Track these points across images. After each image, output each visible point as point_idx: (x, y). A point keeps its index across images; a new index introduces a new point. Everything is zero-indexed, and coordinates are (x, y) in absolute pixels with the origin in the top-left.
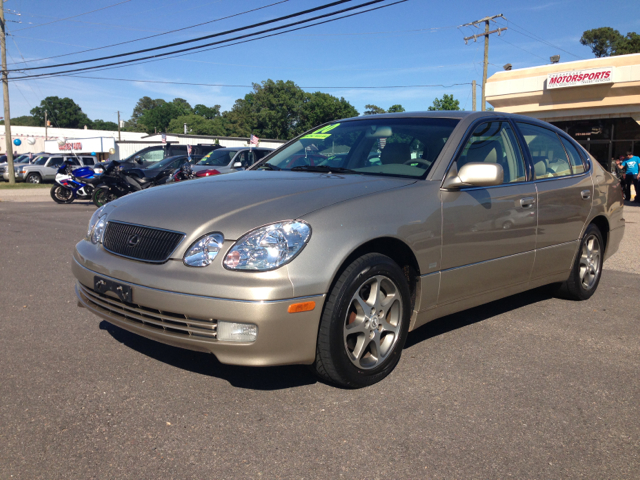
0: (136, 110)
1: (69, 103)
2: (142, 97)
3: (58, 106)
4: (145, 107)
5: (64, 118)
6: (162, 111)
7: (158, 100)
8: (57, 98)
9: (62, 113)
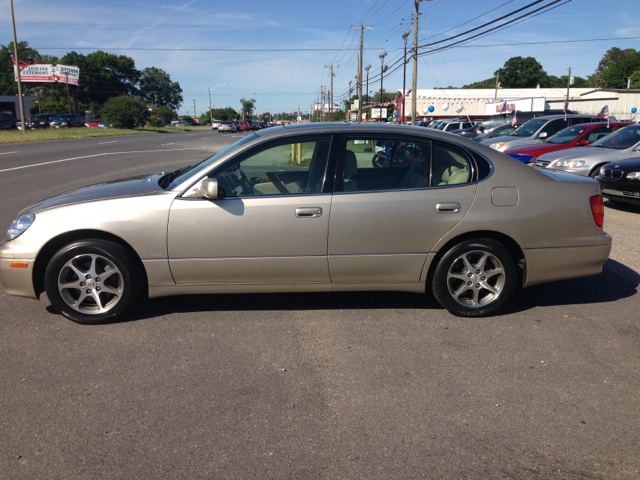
0: (602, 63)
1: (531, 62)
2: (610, 48)
3: (520, 66)
4: (612, 58)
5: (524, 77)
6: (629, 62)
7: (628, 50)
8: (520, 58)
9: (521, 73)
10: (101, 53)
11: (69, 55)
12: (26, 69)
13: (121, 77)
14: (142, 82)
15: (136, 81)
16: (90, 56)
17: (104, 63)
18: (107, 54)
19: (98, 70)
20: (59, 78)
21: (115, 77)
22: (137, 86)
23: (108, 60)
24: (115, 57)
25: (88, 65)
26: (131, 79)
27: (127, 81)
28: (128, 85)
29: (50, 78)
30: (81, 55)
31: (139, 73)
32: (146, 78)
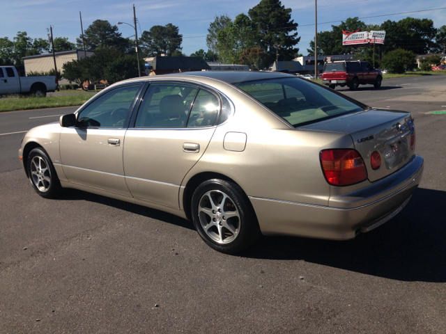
10: (409, 19)
11: (385, 23)
12: (350, 36)
13: (422, 35)
14: (438, 37)
15: (433, 37)
16: (400, 22)
17: (410, 26)
18: (413, 19)
19: (405, 31)
20: (371, 40)
21: (418, 35)
22: (434, 41)
23: (413, 23)
24: (419, 21)
25: (398, 28)
26: (429, 35)
27: (426, 37)
28: (427, 40)
29: (365, 41)
30: (394, 22)
31: (435, 30)
32: (442, 33)
